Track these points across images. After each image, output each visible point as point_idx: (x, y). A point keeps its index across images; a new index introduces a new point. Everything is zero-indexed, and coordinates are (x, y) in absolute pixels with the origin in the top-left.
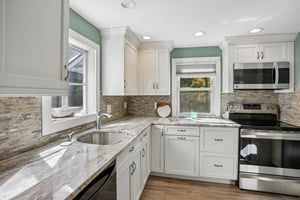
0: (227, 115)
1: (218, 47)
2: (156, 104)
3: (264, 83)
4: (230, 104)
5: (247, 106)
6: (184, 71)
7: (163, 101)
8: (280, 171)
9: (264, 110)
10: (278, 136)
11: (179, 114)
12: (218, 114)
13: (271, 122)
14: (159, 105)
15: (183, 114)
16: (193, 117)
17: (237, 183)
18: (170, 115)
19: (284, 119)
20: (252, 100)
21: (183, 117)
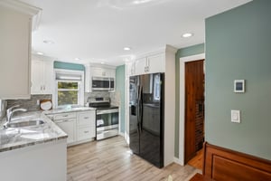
0: (88, 104)
1: (83, 66)
2: (38, 101)
3: (104, 87)
4: (89, 98)
5: (97, 99)
6: (62, 77)
7: (45, 99)
8: (110, 127)
9: (104, 101)
10: (109, 111)
11: (57, 107)
12: (83, 104)
13: (107, 106)
14: (41, 102)
15: (60, 107)
16: (68, 107)
17: (95, 138)
18: (51, 108)
19: (112, 104)
20: (100, 96)
21: (60, 109)
